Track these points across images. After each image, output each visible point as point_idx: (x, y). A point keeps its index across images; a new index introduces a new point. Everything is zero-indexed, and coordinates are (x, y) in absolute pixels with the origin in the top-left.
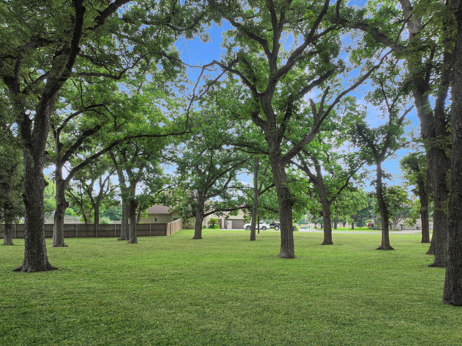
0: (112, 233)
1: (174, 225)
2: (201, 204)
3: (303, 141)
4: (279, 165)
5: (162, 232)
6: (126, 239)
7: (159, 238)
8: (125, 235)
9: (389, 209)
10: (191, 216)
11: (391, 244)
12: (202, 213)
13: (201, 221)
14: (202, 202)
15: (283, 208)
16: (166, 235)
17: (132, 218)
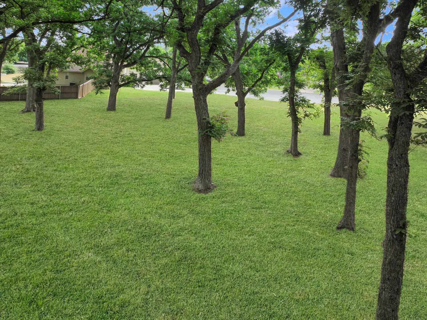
0: (15, 97)
1: (86, 86)
2: (116, 74)
3: (227, 74)
4: (202, 98)
5: (73, 95)
6: (32, 110)
7: (69, 102)
8: (31, 107)
9: (299, 116)
10: (106, 86)
11: (300, 149)
12: (117, 84)
13: (115, 92)
14: (117, 72)
15: (202, 139)
16: (77, 97)
17: (39, 104)
